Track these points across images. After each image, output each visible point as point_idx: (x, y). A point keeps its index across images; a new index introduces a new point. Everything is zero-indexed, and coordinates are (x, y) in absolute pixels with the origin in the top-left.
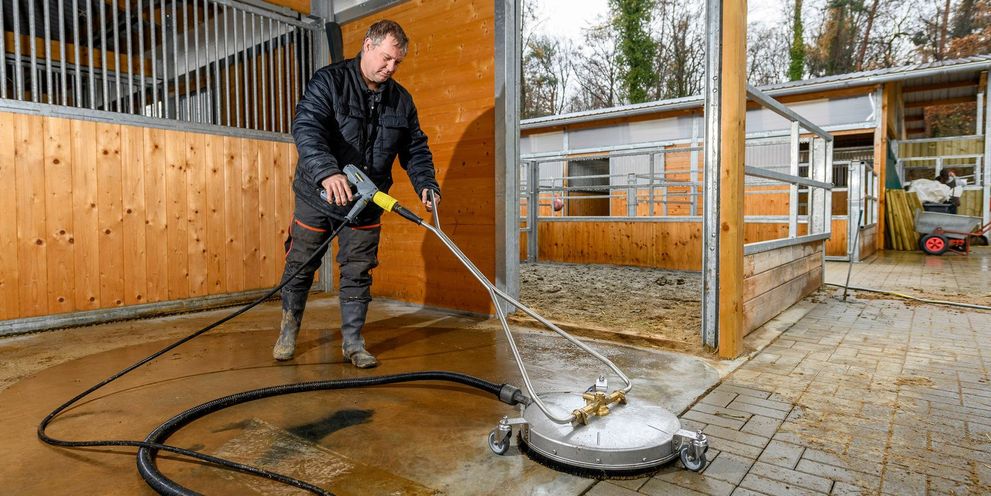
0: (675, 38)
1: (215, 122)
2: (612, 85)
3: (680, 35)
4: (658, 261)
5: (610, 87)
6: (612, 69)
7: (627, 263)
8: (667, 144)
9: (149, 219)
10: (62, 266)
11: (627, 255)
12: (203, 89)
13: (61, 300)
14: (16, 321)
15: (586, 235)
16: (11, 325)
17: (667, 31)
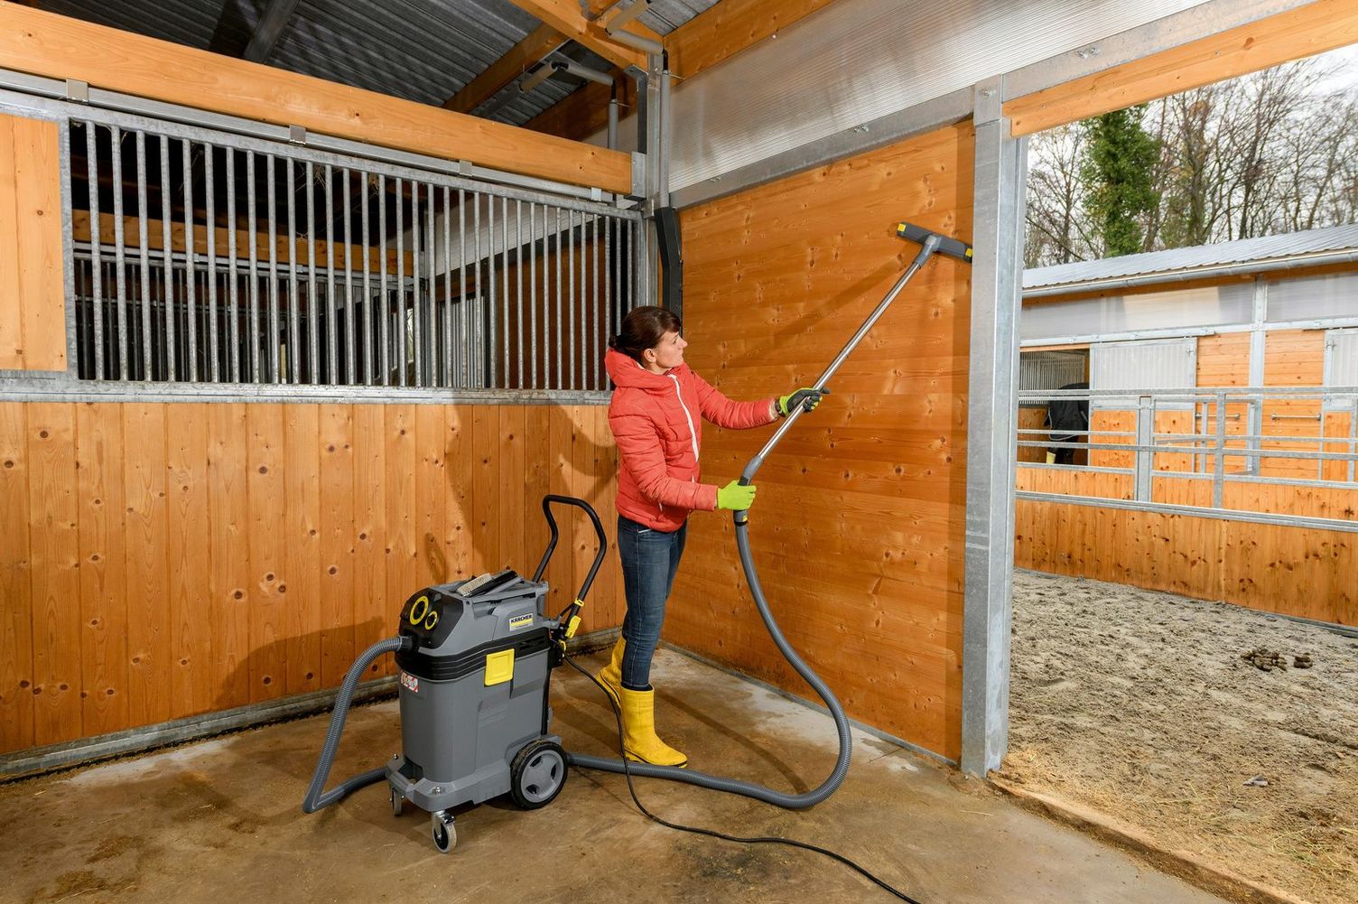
0: (1187, 128)
1: (488, 385)
2: (1068, 209)
3: (1197, 124)
4: (1229, 592)
5: (1064, 213)
6: (1068, 184)
7: (1163, 586)
8: (1202, 332)
9: (390, 546)
10: (268, 629)
11: (1164, 573)
12: (471, 296)
13: (267, 680)
14: (205, 717)
15: (1078, 528)
16: (198, 723)
17: (1170, 117)
